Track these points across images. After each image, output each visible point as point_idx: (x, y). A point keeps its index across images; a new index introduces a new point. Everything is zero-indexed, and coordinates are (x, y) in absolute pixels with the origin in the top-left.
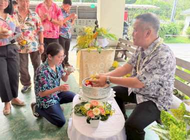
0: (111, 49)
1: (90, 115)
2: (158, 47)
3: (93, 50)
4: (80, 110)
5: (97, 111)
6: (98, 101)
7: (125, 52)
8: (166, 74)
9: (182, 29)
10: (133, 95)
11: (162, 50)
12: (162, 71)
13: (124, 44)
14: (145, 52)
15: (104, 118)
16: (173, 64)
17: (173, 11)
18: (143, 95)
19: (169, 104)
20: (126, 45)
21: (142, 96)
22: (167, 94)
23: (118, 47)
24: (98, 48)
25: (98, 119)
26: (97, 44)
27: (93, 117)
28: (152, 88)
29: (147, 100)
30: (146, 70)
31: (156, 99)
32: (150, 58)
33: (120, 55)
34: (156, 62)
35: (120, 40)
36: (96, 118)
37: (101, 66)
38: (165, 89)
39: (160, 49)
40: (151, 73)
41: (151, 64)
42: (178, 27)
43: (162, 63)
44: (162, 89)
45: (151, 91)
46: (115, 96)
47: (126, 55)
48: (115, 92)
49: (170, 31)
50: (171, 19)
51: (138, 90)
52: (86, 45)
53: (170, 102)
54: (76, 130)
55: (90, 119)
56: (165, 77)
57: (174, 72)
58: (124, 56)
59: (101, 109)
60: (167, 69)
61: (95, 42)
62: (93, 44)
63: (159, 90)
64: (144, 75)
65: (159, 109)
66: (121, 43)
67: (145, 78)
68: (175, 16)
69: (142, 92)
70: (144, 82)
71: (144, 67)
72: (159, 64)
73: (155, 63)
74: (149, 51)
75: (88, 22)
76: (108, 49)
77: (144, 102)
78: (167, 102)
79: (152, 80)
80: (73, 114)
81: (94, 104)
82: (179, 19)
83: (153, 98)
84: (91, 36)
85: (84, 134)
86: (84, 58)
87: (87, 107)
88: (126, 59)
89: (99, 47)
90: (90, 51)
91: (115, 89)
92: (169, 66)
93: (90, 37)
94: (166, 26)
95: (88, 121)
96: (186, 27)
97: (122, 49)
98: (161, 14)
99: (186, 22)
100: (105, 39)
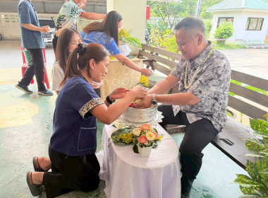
0: (136, 59)
1: (143, 141)
2: (212, 55)
4: (121, 139)
5: (151, 136)
7: (151, 63)
8: (222, 86)
9: (209, 30)
10: (182, 114)
11: (217, 57)
12: (219, 82)
14: (196, 61)
17: (198, 6)
20: (152, 53)
22: (222, 109)
23: (139, 56)
25: (151, 145)
28: (207, 104)
29: (200, 118)
30: (201, 82)
31: (211, 115)
32: (204, 68)
34: (213, 71)
35: (143, 45)
38: (221, 104)
39: (214, 57)
40: (207, 85)
41: (207, 74)
43: (220, 72)
44: (217, 104)
45: (204, 107)
46: (163, 117)
47: (152, 66)
51: (189, 108)
56: (221, 89)
58: (150, 67)
60: (224, 79)
63: (214, 105)
64: (199, 88)
65: (216, 127)
66: (143, 50)
67: (200, 92)
68: (200, 13)
69: (194, 110)
71: (196, 79)
72: (216, 73)
73: (211, 73)
74: (201, 60)
78: (222, 118)
79: (208, 93)
80: (113, 144)
82: (205, 18)
85: (136, 165)
87: (136, 132)
96: (214, 28)
97: (146, 58)
98: (183, 11)
99: (214, 22)
100: (127, 46)
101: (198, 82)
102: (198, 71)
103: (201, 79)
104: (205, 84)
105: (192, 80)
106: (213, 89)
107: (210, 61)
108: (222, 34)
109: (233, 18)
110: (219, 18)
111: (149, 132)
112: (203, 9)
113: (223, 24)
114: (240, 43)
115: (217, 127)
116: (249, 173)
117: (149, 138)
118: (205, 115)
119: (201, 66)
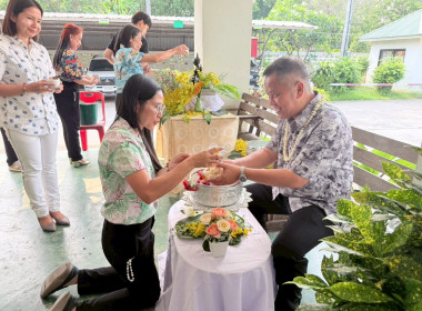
0: (230, 115)
1: (213, 232)
2: (320, 111)
3: (194, 118)
4: (188, 231)
5: (224, 225)
6: (224, 210)
7: (256, 121)
8: (339, 157)
9: (364, 71)
10: (282, 199)
11: (327, 114)
13: (254, 105)
14: (297, 121)
15: (236, 241)
17: (344, 35)
22: (342, 193)
23: (240, 110)
24: (204, 114)
25: (226, 239)
26: (202, 106)
27: (218, 236)
28: (317, 185)
29: (308, 205)
30: (304, 154)
31: (325, 202)
32: (309, 131)
33: (246, 126)
34: (320, 137)
35: (244, 96)
36: (223, 238)
38: (339, 185)
39: (322, 113)
40: (315, 158)
41: (312, 143)
42: (357, 67)
43: (330, 138)
44: (334, 186)
45: (314, 190)
47: (258, 126)
49: (342, 76)
50: (342, 50)
51: (290, 190)
52: (180, 108)
54: (185, 263)
57: (351, 151)
58: (255, 129)
59: (231, 222)
60: (340, 147)
61: (198, 102)
63: (328, 187)
64: (303, 164)
66: (247, 102)
67: (306, 170)
68: (350, 43)
71: (299, 148)
72: (326, 140)
73: (318, 140)
74: (303, 119)
76: (225, 116)
77: (304, 208)
79: (318, 170)
80: (176, 237)
81: (219, 213)
82: (358, 51)
83: (319, 201)
84: (190, 90)
85: (203, 268)
86: (177, 134)
87: (205, 220)
88: (258, 134)
89: (206, 112)
90: (188, 120)
91: (249, 189)
92: (342, 142)
93: (187, 92)
94: (332, 65)
95: (206, 247)
96: (373, 67)
97: (249, 114)
98: (321, 41)
99: (373, 57)
100: (217, 96)
101: (301, 155)
102: (301, 136)
103: (304, 150)
104: (311, 158)
105: (293, 149)
106: (325, 163)
107: (316, 120)
108: (386, 76)
109: (404, 50)
110: (381, 52)
111: (222, 220)
112: (355, 38)
113: (387, 60)
114: (417, 89)
116: (324, 274)
117: (221, 229)
118: (316, 200)
119: (306, 128)
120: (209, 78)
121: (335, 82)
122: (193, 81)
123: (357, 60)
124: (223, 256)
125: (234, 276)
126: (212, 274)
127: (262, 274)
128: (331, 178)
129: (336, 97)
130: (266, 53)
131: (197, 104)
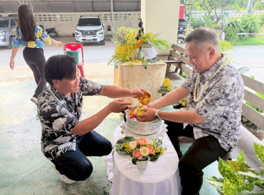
0: (161, 62)
1: (137, 155)
2: (222, 70)
3: (136, 64)
4: (124, 148)
5: (145, 151)
6: (146, 138)
7: (180, 64)
8: (232, 105)
11: (227, 73)
12: (227, 102)
13: (179, 53)
14: (205, 75)
15: (154, 157)
16: (240, 91)
18: (202, 129)
19: (235, 140)
20: (182, 54)
21: (200, 130)
22: (232, 129)
23: (170, 56)
24: (143, 61)
25: (147, 159)
26: (142, 55)
28: (214, 122)
29: (207, 135)
30: (206, 101)
31: (219, 134)
32: (211, 85)
33: (173, 68)
35: (173, 46)
36: (144, 159)
37: (147, 86)
38: (231, 123)
39: (224, 72)
40: (214, 104)
41: (213, 93)
42: (258, 21)
44: (226, 123)
45: (212, 125)
47: (181, 68)
48: (167, 126)
49: (246, 28)
50: (248, 8)
52: (128, 58)
53: (236, 137)
54: (119, 172)
55: (137, 160)
58: (179, 70)
59: (150, 148)
60: (234, 99)
61: (140, 52)
62: (137, 55)
63: (222, 123)
65: (222, 146)
66: (175, 50)
67: (206, 111)
68: (254, 3)
69: (201, 125)
70: (205, 115)
72: (223, 93)
73: (217, 92)
74: (210, 74)
75: (127, 16)
76: (157, 63)
78: (232, 137)
79: (215, 113)
81: (142, 142)
82: (260, 8)
83: (215, 133)
84: (134, 45)
86: (125, 75)
87: (132, 145)
88: (181, 73)
89: (145, 60)
90: (132, 66)
92: (236, 95)
93: (132, 46)
94: (239, 20)
95: (134, 162)
97: (176, 59)
98: (233, 3)
100: (153, 48)
101: (204, 101)
103: (207, 97)
104: (211, 103)
106: (221, 108)
111: (144, 148)
115: (225, 147)
117: (142, 154)
118: (213, 132)
119: (210, 81)
120: (148, 36)
121: (241, 32)
122: (137, 38)
123: (258, 15)
124: (145, 169)
125: (150, 185)
126: (136, 182)
127: (170, 183)
128: (225, 117)
129: (240, 43)
130: (193, 12)
131: (139, 54)
